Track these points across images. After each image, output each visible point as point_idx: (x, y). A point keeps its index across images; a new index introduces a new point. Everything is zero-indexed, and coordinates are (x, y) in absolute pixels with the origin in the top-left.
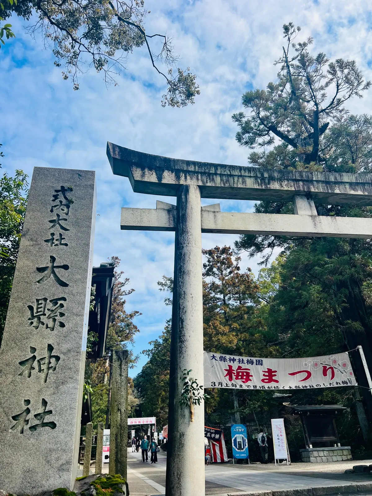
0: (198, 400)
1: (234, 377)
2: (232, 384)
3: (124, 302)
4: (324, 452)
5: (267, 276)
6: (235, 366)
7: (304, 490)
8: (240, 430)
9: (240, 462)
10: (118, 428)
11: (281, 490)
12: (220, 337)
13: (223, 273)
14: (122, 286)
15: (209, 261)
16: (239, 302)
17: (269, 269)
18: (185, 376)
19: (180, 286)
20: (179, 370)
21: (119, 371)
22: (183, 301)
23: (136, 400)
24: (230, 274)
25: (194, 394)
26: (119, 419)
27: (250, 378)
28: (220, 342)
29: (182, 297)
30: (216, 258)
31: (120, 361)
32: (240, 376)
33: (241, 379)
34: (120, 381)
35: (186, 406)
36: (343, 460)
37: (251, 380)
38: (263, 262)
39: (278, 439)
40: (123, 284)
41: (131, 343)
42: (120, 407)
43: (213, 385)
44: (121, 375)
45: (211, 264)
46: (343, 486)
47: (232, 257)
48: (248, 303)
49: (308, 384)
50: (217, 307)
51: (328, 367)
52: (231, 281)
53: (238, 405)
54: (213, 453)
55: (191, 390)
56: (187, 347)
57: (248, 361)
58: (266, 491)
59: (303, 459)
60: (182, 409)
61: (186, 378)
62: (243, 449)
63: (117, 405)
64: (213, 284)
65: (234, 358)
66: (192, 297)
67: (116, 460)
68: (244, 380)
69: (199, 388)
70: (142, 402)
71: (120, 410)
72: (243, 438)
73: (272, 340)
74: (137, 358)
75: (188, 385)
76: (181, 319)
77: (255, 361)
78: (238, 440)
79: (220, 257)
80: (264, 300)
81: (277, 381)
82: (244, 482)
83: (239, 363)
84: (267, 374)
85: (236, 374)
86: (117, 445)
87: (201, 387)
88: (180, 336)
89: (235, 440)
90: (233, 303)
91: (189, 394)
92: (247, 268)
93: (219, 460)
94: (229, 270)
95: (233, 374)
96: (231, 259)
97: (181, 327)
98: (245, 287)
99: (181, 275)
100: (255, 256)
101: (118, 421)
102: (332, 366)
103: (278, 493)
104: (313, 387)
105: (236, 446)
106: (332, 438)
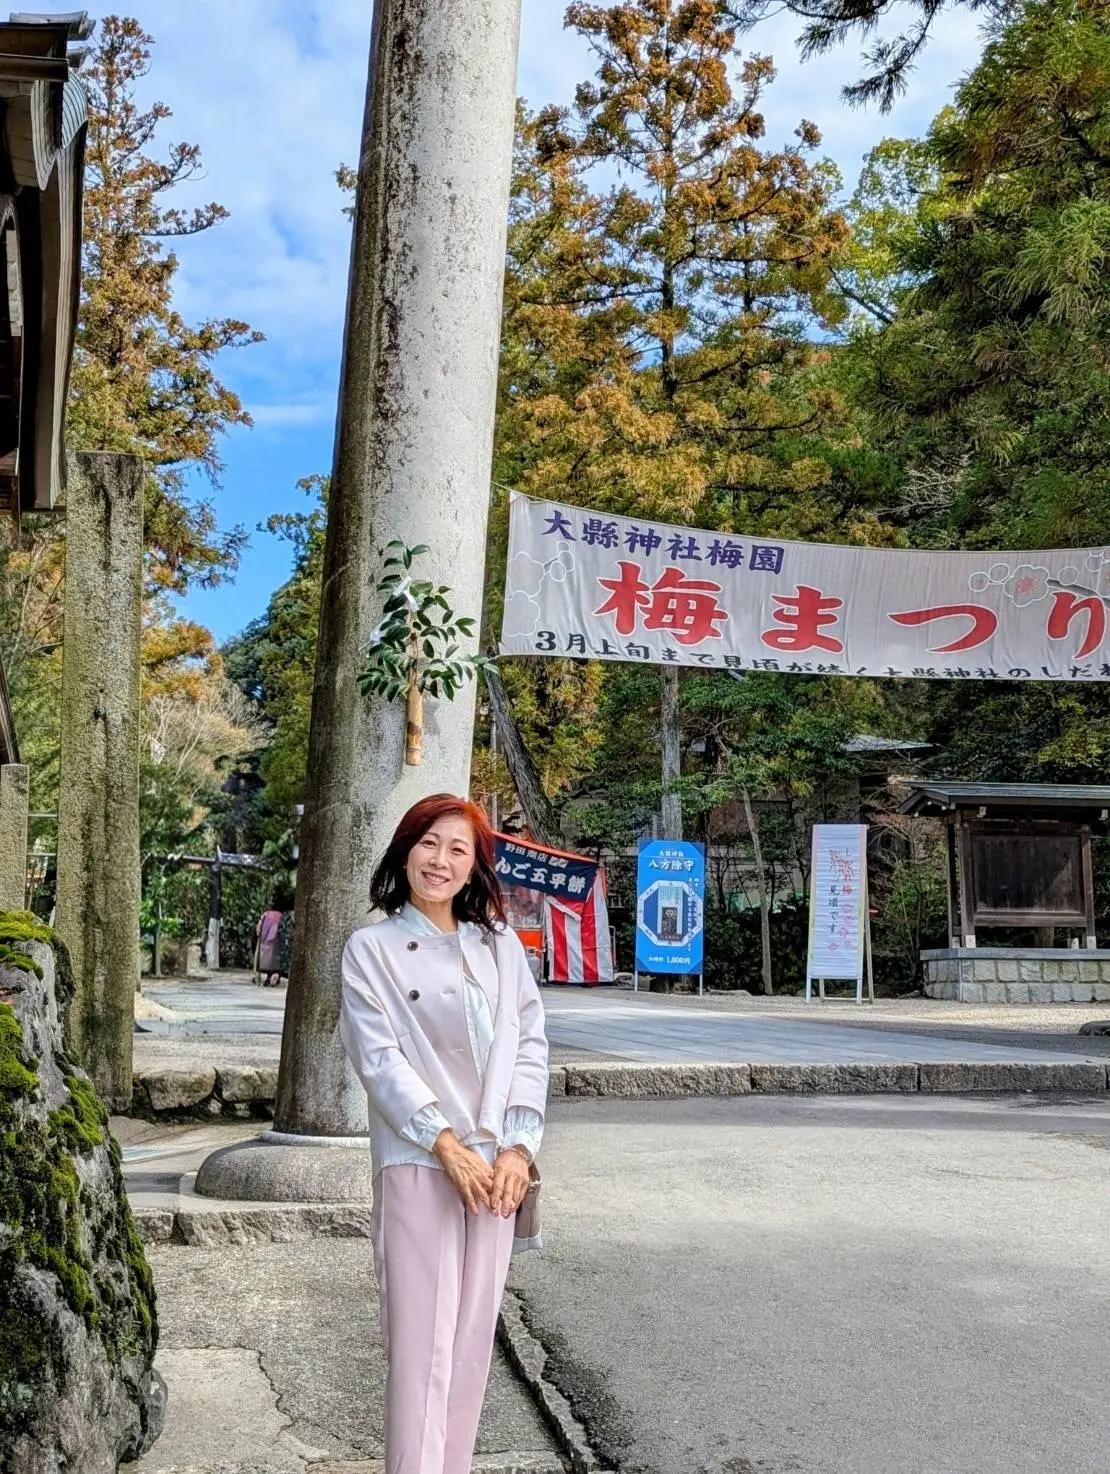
0: (448, 677)
1: (640, 616)
2: (631, 645)
3: (167, 267)
4: (1024, 963)
5: (905, 184)
6: (652, 567)
7: (885, 1070)
8: (677, 865)
9: (661, 983)
10: (94, 790)
11: (788, 1065)
12: (625, 462)
13: (676, 143)
14: (162, 184)
15: (606, 74)
16: (740, 301)
17: (919, 147)
18: (391, 570)
19: (393, 137)
20: (366, 543)
21: (100, 547)
22: (403, 215)
23: (242, 731)
24: (708, 153)
25: (429, 649)
26: (99, 751)
27: (715, 623)
28: (624, 485)
29: (401, 197)
30: (644, 57)
31: (102, 502)
32: (671, 612)
33: (673, 625)
34: (102, 594)
35: (390, 698)
36: (1094, 1000)
37: (715, 633)
38: (872, 85)
39: (834, 903)
40: (164, 178)
41: (203, 470)
42: (105, 705)
43: (546, 645)
44: (106, 566)
45: (617, 89)
46: (1049, 1064)
47: (727, 58)
48: (785, 309)
49: (973, 664)
50: (627, 318)
51: (1080, 597)
52: (711, 187)
53: (677, 767)
54: (551, 947)
55: (418, 632)
56: (409, 440)
57: (715, 550)
58: (725, 1065)
59: (928, 989)
60: (368, 710)
61: (396, 578)
62: (681, 937)
63: (90, 695)
64: (623, 198)
65: (651, 531)
66: (453, 199)
67: (85, 917)
68: (685, 632)
69: (456, 628)
70: (263, 744)
71: (105, 718)
72: (685, 896)
73: (870, 493)
74: (235, 540)
75: (405, 612)
76: (392, 305)
77: (747, 553)
78: (662, 903)
79: (669, 52)
80: (870, 309)
81: (833, 645)
82: (648, 1038)
83: (674, 557)
84: (794, 611)
85: (650, 606)
86: (90, 857)
87: (463, 623)
88: (381, 390)
89: (652, 901)
90: (713, 306)
91: (404, 650)
92: (797, 125)
93: (576, 975)
94: (703, 129)
95: (637, 605)
96: (722, 68)
97: (386, 343)
98: (783, 226)
99: (401, 79)
100: (835, 47)
101: (94, 760)
102: (1100, 597)
103: (772, 1073)
104: (992, 673)
105: (653, 926)
106: (1068, 915)
